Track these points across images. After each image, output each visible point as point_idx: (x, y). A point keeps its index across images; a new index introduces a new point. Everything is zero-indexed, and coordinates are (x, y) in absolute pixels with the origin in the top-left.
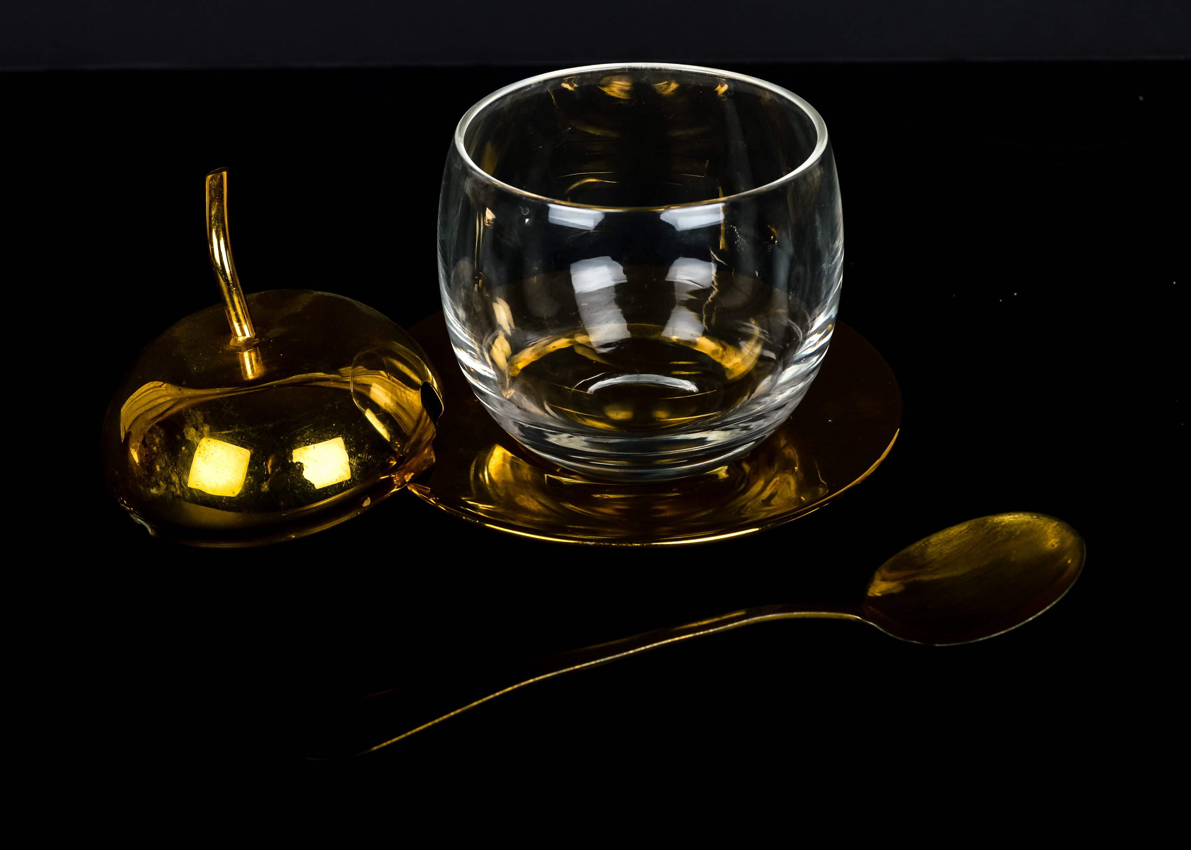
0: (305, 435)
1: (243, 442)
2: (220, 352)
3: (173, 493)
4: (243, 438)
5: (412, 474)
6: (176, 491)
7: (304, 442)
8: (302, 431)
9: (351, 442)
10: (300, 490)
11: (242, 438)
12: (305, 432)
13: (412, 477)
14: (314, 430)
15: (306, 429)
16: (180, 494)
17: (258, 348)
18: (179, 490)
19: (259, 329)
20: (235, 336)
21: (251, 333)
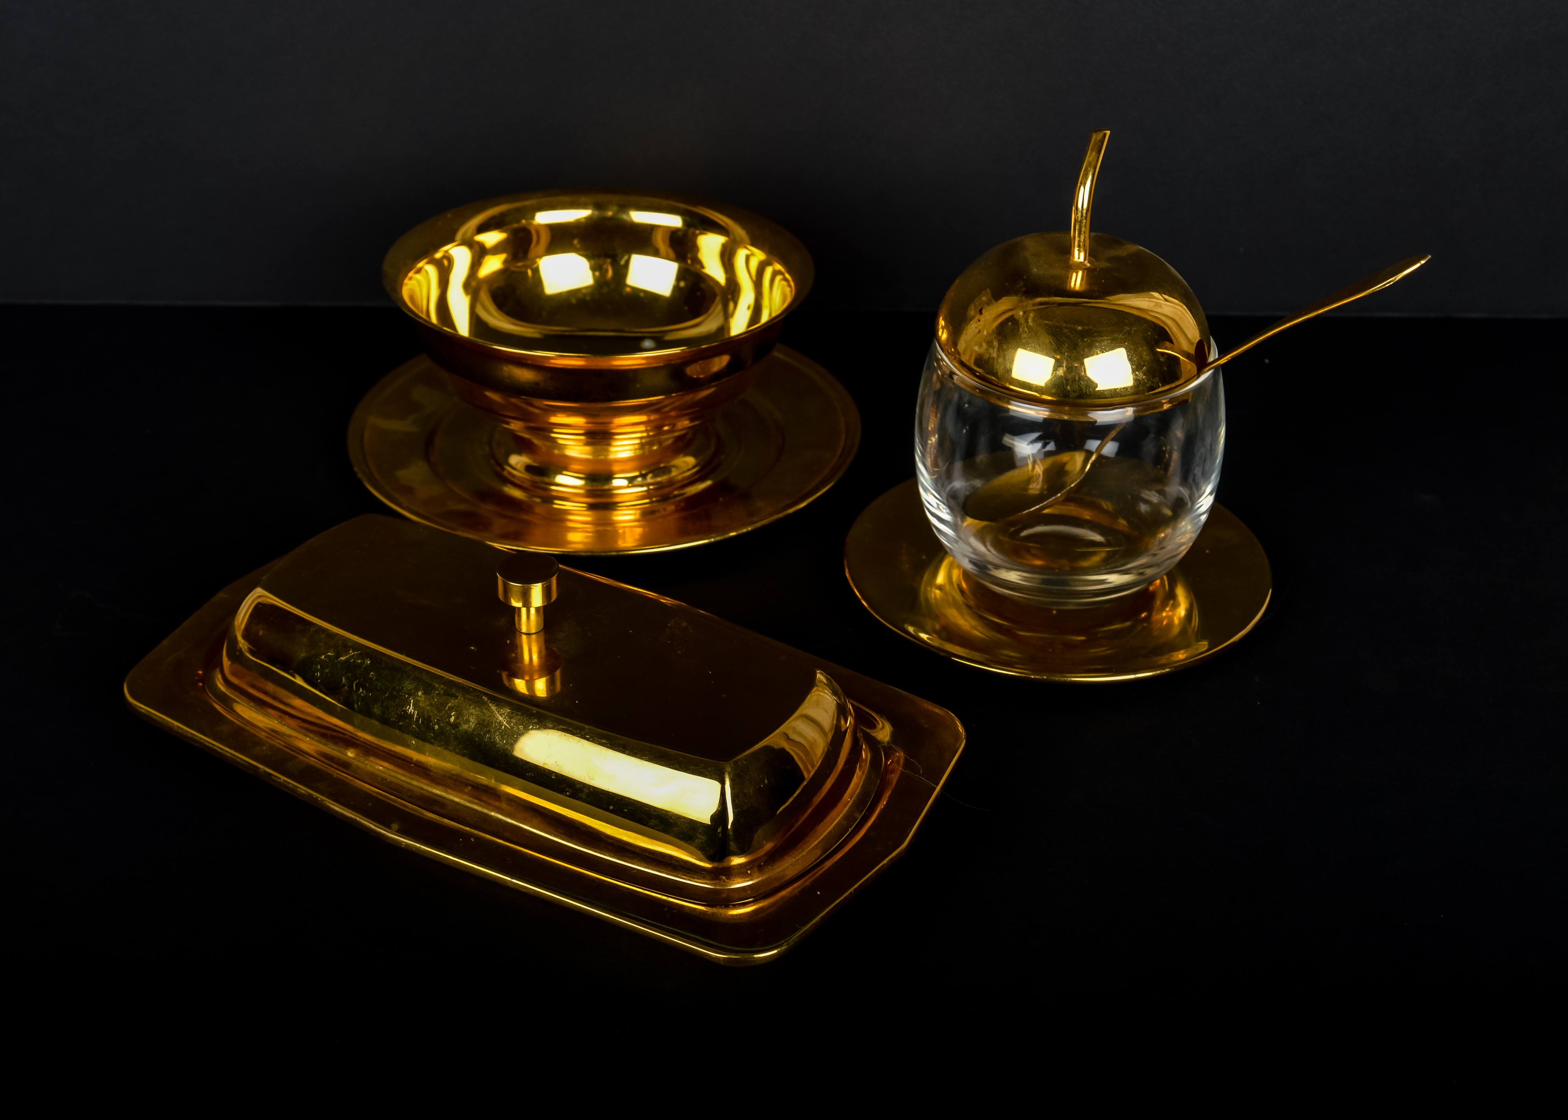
3: (990, 354)
6: (993, 353)
7: (1100, 348)
8: (1102, 340)
9: (1134, 361)
10: (1085, 383)
12: (1104, 342)
13: (1169, 407)
14: (1111, 343)
15: (1105, 339)
17: (1086, 271)
19: (1092, 259)
20: (1072, 258)
21: (1085, 259)
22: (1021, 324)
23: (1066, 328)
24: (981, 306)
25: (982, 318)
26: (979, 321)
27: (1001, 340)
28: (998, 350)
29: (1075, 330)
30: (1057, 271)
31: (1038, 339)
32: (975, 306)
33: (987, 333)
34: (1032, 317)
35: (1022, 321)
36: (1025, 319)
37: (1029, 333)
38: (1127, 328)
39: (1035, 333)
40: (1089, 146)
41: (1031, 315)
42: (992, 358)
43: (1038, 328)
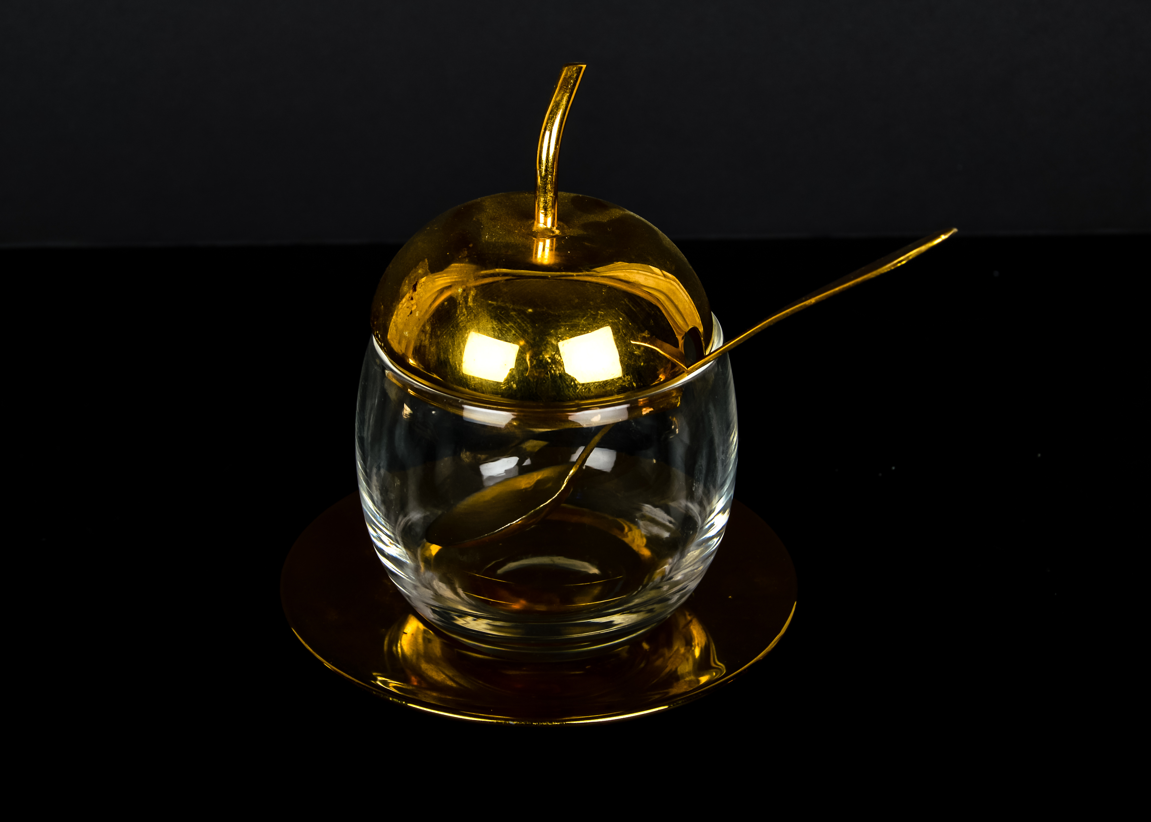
0: (559, 330)
1: (500, 316)
2: (516, 231)
3: (422, 341)
4: (502, 312)
5: (652, 409)
6: (425, 340)
7: (556, 336)
11: (500, 313)
13: (650, 412)
14: (570, 330)
16: (427, 344)
17: (555, 240)
18: (427, 340)
19: (561, 223)
20: (536, 223)
21: (553, 225)
22: (460, 304)
23: (514, 310)
24: (416, 281)
25: (415, 295)
26: (412, 299)
27: (435, 324)
28: (431, 337)
29: (524, 312)
30: (515, 239)
31: (478, 324)
32: (409, 281)
33: (419, 314)
34: (472, 295)
35: (461, 300)
36: (464, 297)
37: (468, 315)
38: (592, 312)
39: (475, 316)
40: (558, 84)
41: (472, 292)
42: (423, 346)
43: (479, 310)
